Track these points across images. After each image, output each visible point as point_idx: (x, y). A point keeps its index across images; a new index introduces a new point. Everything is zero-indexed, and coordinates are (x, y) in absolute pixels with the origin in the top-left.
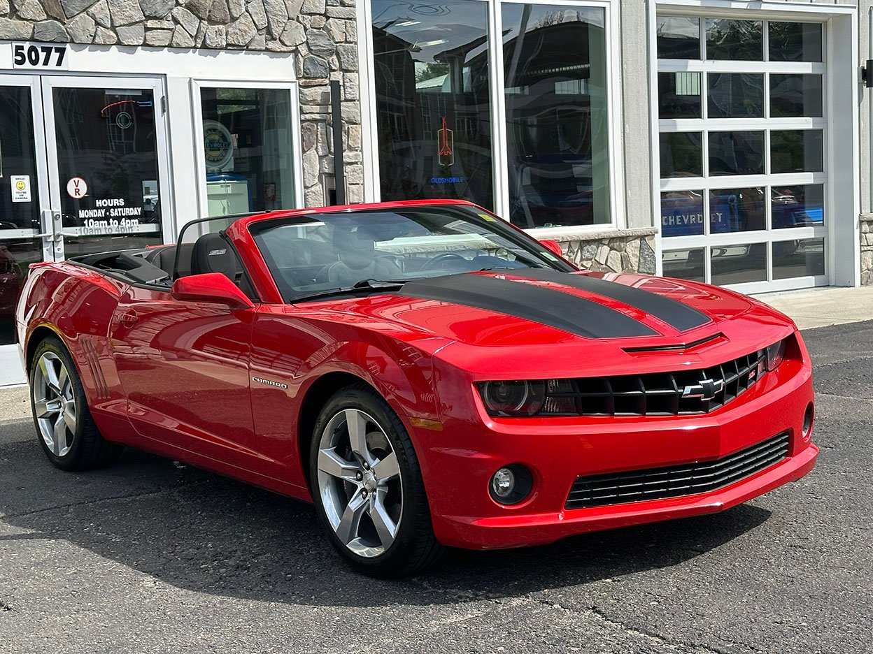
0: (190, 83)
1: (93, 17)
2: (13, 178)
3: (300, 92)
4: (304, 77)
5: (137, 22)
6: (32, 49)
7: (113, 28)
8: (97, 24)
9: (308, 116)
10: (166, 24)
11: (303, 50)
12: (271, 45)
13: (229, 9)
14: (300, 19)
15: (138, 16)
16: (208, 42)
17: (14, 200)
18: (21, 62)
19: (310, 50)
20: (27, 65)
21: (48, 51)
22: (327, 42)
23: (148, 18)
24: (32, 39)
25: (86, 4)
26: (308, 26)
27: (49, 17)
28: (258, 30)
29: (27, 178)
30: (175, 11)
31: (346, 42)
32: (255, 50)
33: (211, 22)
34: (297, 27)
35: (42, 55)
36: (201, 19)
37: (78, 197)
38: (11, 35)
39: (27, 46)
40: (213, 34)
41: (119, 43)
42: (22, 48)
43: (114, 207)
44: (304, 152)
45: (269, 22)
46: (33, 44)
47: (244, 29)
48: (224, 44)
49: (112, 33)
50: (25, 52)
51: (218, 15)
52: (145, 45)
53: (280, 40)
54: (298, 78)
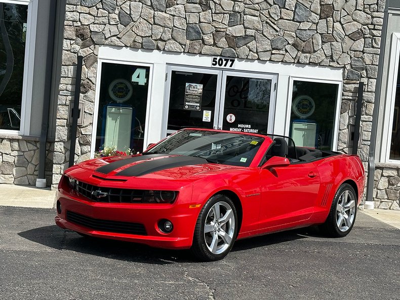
0: (289, 78)
1: (249, 47)
2: (204, 111)
3: (344, 86)
4: (346, 79)
5: (268, 51)
6: (220, 59)
7: (257, 53)
8: (250, 50)
9: (346, 97)
10: (281, 52)
11: (348, 67)
12: (331, 64)
13: (313, 47)
14: (349, 53)
15: (269, 48)
16: (300, 61)
17: (203, 120)
18: (215, 65)
19: (352, 67)
20: (217, 66)
21: (227, 61)
22: (361, 64)
23: (273, 49)
24: (221, 55)
25: (246, 42)
26: (352, 56)
27: (229, 47)
28: (326, 57)
29: (210, 112)
30: (286, 47)
31: (372, 64)
32: (323, 65)
33: (303, 52)
34: (346, 57)
35: (224, 62)
36: (298, 51)
37: (231, 122)
38: (212, 53)
39: (218, 58)
40: (303, 57)
41: (258, 59)
42: (216, 59)
43: (246, 128)
44: (341, 113)
45: (332, 54)
46: (221, 57)
47: (320, 56)
48: (308, 62)
49: (256, 55)
50: (217, 61)
51: (307, 49)
52: (270, 60)
53: (337, 62)
54: (344, 80)
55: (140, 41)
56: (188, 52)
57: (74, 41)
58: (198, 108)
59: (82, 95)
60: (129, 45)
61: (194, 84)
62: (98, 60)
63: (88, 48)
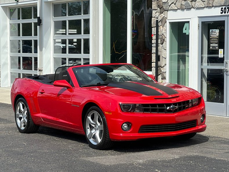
2: (220, 50)
6: (225, 8)
17: (219, 57)
18: (222, 13)
20: (223, 14)
29: (223, 50)
35: (227, 10)
38: (219, 5)
39: (224, 7)
42: (222, 8)
46: (225, 7)
50: (223, 10)
55: (184, 4)
56: (207, 7)
57: (156, 11)
58: (217, 48)
59: (161, 45)
60: (179, 8)
61: (214, 30)
62: (167, 21)
63: (162, 14)
